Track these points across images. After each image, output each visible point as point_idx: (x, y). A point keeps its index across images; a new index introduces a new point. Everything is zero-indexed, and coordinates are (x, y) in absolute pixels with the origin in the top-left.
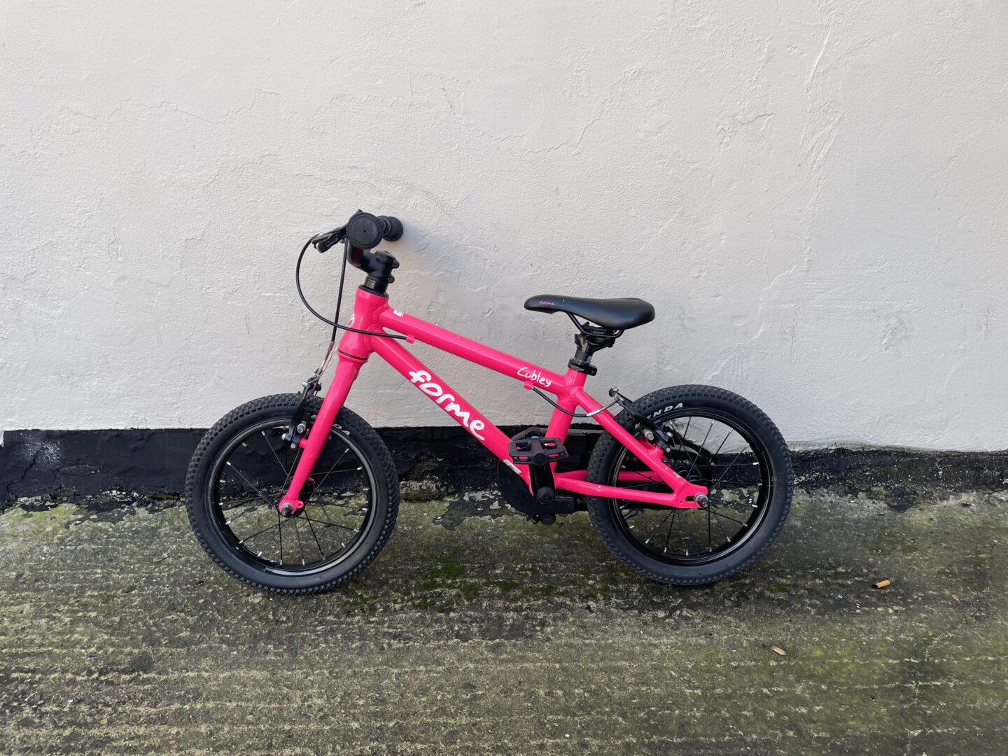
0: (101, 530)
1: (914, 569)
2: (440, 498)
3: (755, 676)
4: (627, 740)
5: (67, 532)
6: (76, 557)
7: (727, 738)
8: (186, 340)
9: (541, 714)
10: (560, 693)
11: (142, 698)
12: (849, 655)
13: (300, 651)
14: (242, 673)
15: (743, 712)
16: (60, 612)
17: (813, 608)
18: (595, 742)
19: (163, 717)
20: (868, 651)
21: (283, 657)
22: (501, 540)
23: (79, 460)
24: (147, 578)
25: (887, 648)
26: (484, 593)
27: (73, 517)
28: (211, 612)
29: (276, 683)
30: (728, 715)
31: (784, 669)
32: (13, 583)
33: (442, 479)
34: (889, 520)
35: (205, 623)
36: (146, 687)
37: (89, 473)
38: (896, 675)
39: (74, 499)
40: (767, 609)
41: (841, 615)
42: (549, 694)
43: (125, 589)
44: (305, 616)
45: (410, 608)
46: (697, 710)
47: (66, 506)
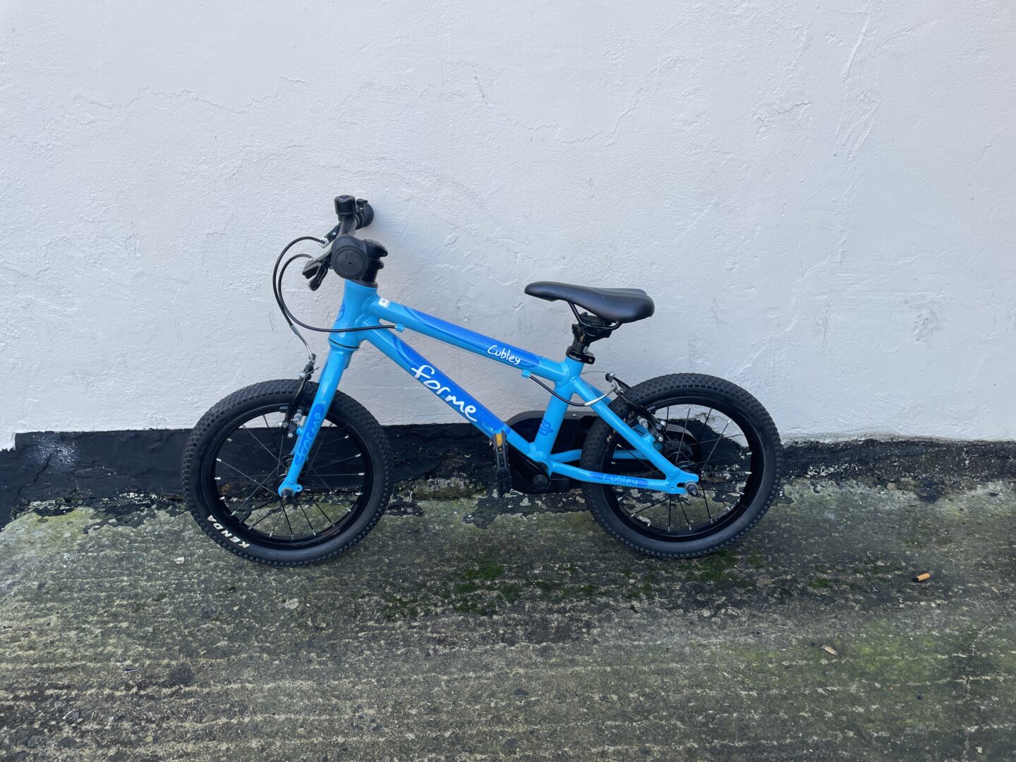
0: (122, 535)
1: (951, 561)
2: (468, 496)
3: (808, 675)
4: (688, 745)
5: (85, 538)
6: (99, 564)
7: (788, 740)
8: (207, 337)
9: (598, 720)
10: (615, 697)
11: (185, 713)
12: (897, 652)
13: (344, 659)
14: (287, 683)
15: (801, 714)
16: (89, 623)
17: (857, 604)
18: (657, 748)
19: (211, 732)
20: (916, 647)
21: (327, 665)
22: (536, 539)
23: (94, 462)
24: (176, 585)
25: (934, 643)
26: (525, 594)
27: (91, 522)
28: (247, 620)
29: (324, 693)
30: (786, 717)
31: (836, 667)
32: (36, 594)
33: (470, 476)
34: (920, 511)
35: (243, 631)
36: (189, 701)
37: (105, 475)
38: (946, 670)
39: (89, 502)
40: (811, 605)
41: (885, 610)
42: (604, 699)
43: (155, 597)
44: (345, 621)
45: (452, 612)
46: (755, 712)
47: (82, 510)
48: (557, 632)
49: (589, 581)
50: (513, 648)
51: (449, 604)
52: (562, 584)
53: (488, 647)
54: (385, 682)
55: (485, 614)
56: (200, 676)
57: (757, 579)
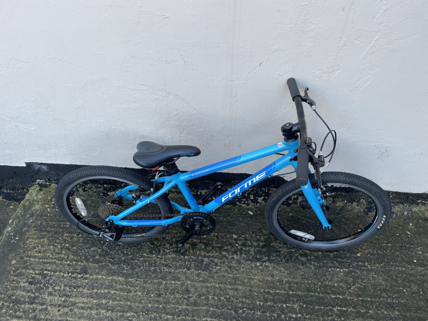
8: (85, 140)
11: (85, 286)
19: (92, 295)
21: (129, 271)
23: (55, 170)
26: (198, 247)
29: (126, 283)
31: (294, 295)
32: (40, 227)
35: (104, 253)
36: (86, 281)
37: (59, 174)
39: (56, 182)
40: (297, 265)
42: (212, 298)
44: (137, 253)
45: (172, 252)
46: (260, 311)
47: (54, 185)
48: (205, 266)
49: (222, 243)
50: (189, 272)
51: (172, 249)
52: (212, 243)
53: (181, 270)
54: (146, 281)
55: (182, 255)
56: (89, 271)
57: (282, 250)
